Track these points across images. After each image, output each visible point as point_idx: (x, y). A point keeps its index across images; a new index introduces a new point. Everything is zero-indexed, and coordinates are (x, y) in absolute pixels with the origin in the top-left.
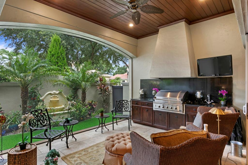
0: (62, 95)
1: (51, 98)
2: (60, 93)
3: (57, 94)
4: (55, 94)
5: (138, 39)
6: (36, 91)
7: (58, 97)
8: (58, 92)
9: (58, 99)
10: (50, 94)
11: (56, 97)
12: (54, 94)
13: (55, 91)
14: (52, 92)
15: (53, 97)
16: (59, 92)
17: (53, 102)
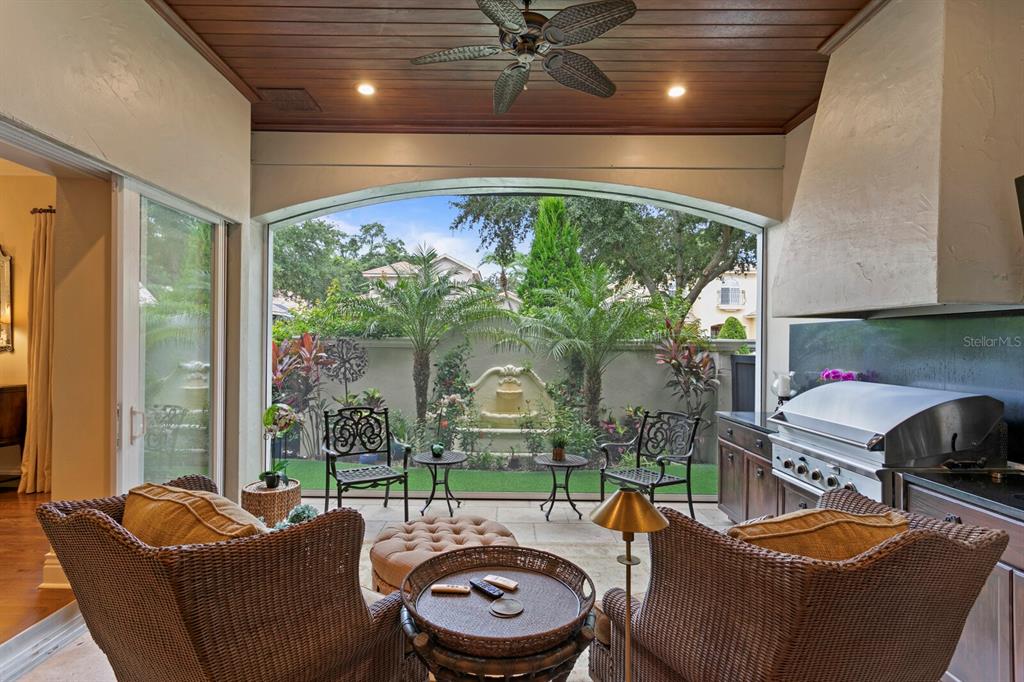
0: (532, 379)
1: (500, 385)
2: (526, 373)
3: (517, 376)
4: (510, 374)
5: (784, 133)
6: (458, 361)
7: (519, 385)
8: (519, 369)
9: (520, 391)
10: (497, 373)
11: (515, 383)
12: (508, 375)
13: (510, 366)
14: (502, 369)
15: (505, 382)
16: (521, 368)
17: (506, 397)
